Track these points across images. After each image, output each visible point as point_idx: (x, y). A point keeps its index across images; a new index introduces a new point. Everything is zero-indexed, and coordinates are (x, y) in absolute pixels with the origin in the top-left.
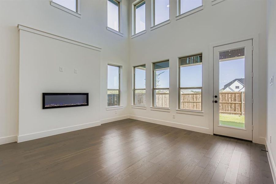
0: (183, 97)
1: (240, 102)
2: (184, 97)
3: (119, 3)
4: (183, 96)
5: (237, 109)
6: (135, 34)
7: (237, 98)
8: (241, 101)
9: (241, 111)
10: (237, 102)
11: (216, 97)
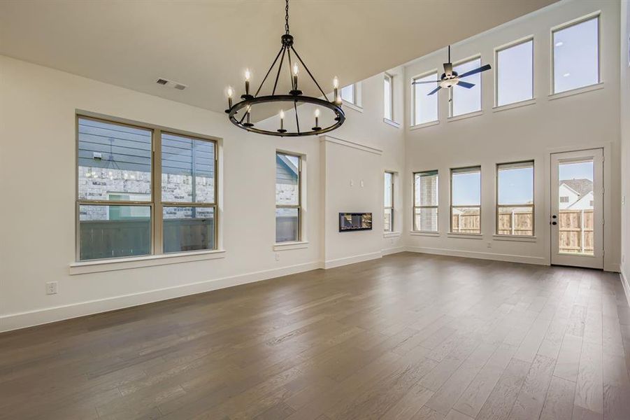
0: (463, 221)
1: (579, 230)
2: (466, 219)
3: (392, 77)
4: (464, 218)
5: (571, 242)
6: (415, 126)
7: (571, 221)
8: (579, 226)
9: (579, 246)
10: (571, 228)
11: (554, 217)
